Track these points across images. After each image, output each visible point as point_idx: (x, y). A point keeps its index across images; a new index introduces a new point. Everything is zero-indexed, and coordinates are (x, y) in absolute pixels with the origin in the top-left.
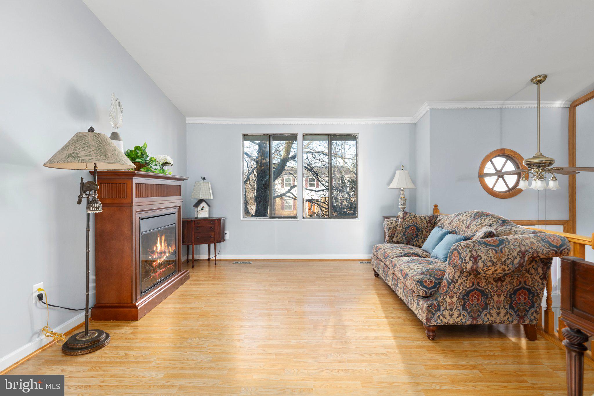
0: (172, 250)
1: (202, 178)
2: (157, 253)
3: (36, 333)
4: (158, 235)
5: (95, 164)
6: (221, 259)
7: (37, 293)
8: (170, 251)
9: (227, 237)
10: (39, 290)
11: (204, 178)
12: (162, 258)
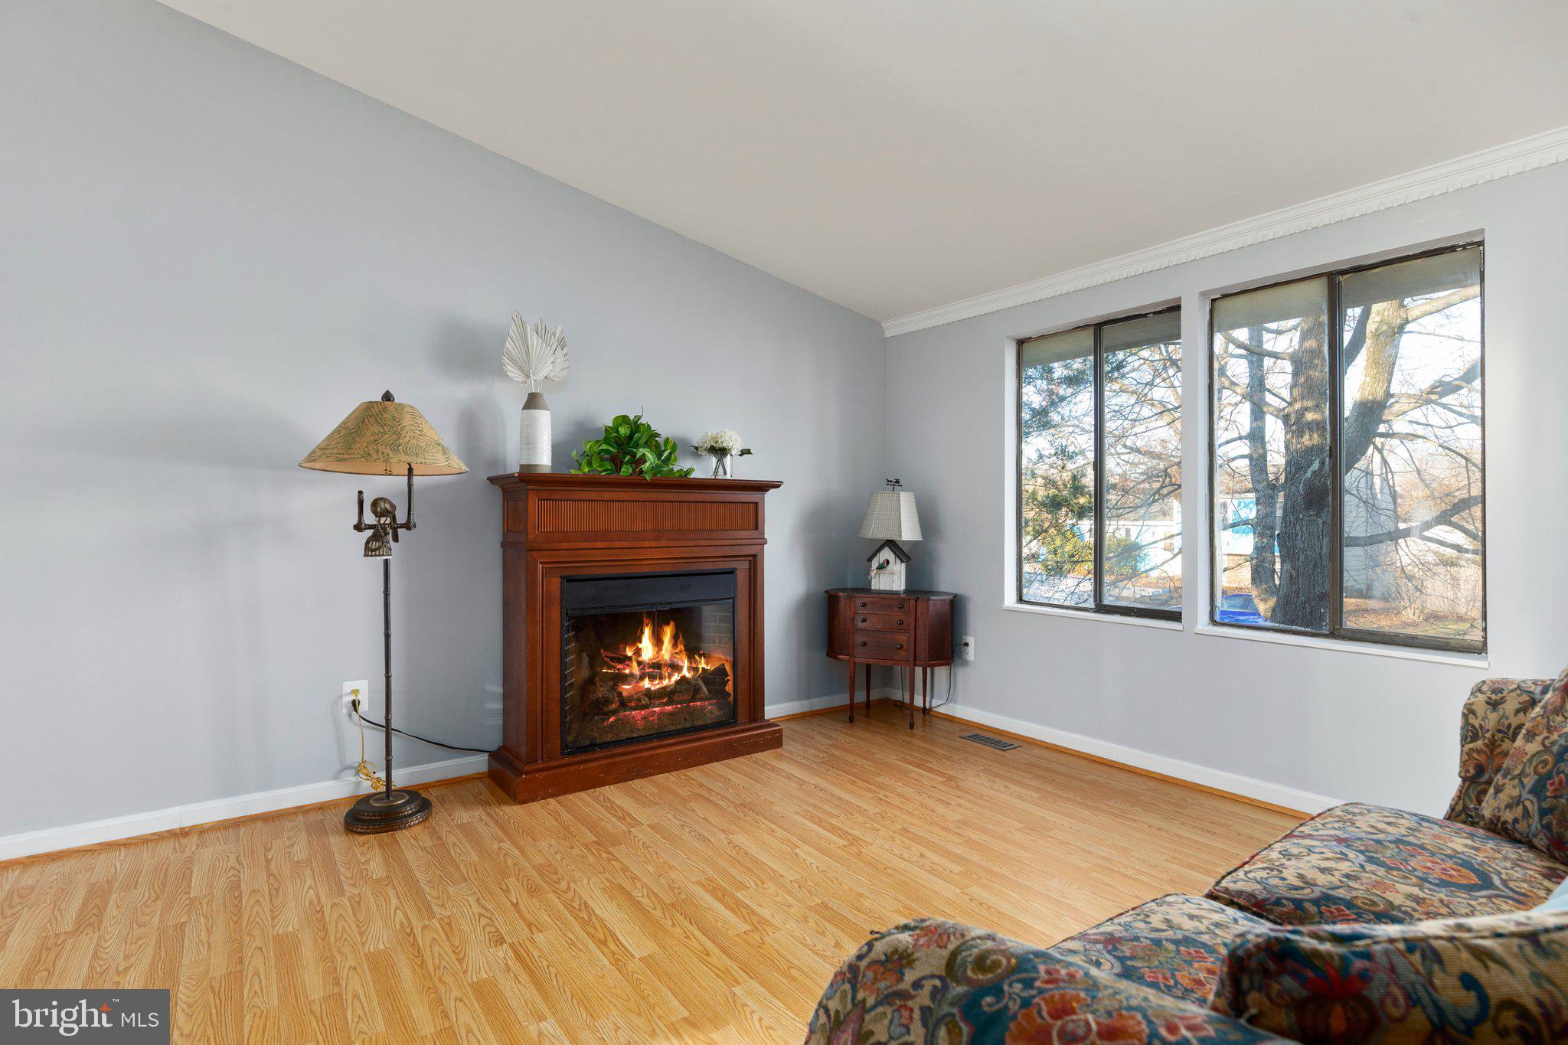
0: (707, 664)
1: (891, 481)
2: (639, 663)
3: (350, 767)
4: (646, 621)
5: (410, 465)
6: (953, 717)
7: (353, 697)
8: (700, 667)
9: (971, 653)
10: (355, 692)
11: (897, 481)
12: (661, 678)
